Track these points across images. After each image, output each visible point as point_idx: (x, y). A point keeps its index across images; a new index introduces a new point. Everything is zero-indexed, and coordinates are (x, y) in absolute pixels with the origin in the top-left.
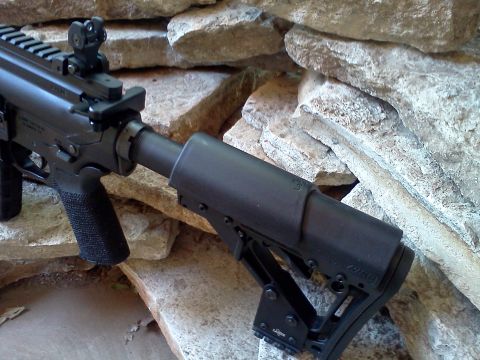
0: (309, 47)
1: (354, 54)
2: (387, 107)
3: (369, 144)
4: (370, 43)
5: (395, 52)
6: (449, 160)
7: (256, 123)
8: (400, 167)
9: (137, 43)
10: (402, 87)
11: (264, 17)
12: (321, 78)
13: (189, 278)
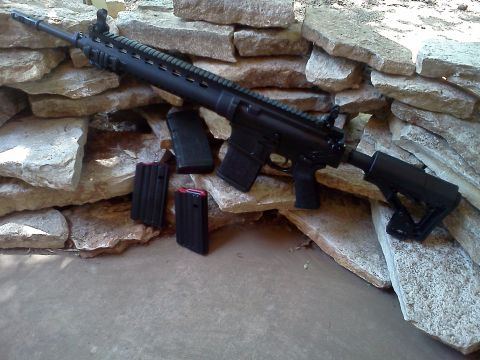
0: (406, 112)
1: (429, 117)
2: (440, 137)
3: (437, 154)
4: (436, 113)
5: (446, 117)
6: (472, 160)
7: (371, 141)
8: (451, 162)
9: (304, 101)
10: (451, 131)
11: (382, 96)
12: (406, 123)
13: (327, 218)
